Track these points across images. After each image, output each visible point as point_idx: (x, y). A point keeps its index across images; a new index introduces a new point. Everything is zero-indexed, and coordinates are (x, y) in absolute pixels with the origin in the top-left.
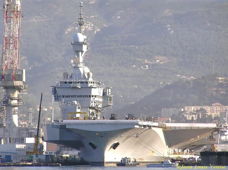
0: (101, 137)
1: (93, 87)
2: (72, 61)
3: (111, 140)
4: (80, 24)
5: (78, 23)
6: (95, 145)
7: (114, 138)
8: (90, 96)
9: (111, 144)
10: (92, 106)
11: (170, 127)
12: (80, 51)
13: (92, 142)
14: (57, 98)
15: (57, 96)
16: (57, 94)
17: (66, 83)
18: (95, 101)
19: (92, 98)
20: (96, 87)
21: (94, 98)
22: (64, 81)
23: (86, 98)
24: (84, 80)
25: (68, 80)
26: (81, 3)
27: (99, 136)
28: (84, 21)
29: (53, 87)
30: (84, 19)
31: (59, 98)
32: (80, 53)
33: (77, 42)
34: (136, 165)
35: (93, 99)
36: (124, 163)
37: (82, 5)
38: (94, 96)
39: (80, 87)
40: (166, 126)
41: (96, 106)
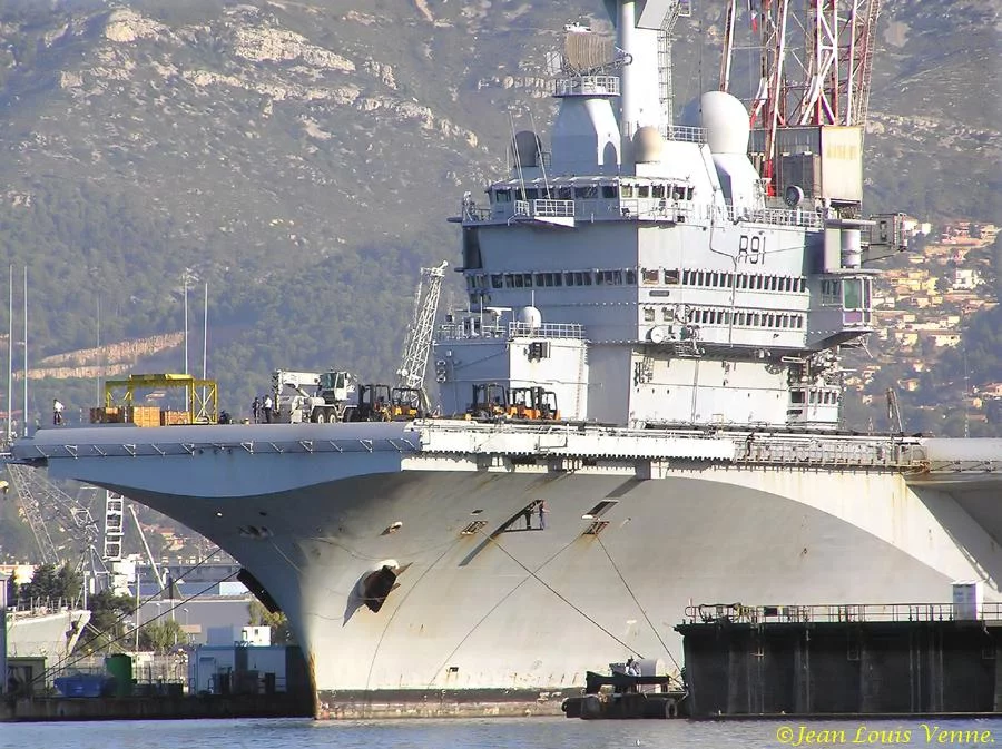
8: (632, 278)
10: (649, 335)
11: (958, 463)
18: (671, 308)
19: (645, 289)
21: (661, 284)
24: (597, 178)
27: (242, 530)
35: (652, 294)
38: (662, 276)
39: (569, 222)
40: (930, 458)
41: (685, 334)
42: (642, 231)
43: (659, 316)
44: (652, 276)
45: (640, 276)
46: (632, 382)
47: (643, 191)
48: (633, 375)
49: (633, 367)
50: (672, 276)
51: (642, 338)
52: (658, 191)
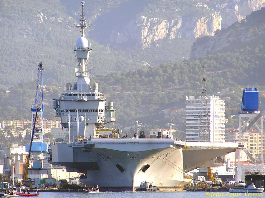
0: (132, 159)
1: (100, 101)
2: (76, 70)
3: (142, 161)
4: (81, 27)
5: (79, 26)
6: (123, 168)
7: (146, 159)
8: (97, 111)
9: (141, 166)
10: (99, 122)
12: (83, 58)
13: (119, 164)
14: (60, 113)
15: (59, 111)
16: (60, 108)
17: (70, 95)
18: (102, 116)
19: (99, 113)
20: (103, 100)
22: (68, 93)
23: (92, 113)
24: (91, 92)
25: (72, 92)
26: (83, 2)
27: (130, 157)
28: (86, 23)
29: (55, 100)
30: (86, 21)
31: (62, 113)
32: (83, 60)
33: (81, 48)
34: (156, 190)
36: (144, 187)
37: (83, 5)
38: (101, 111)
43: (100, 118)
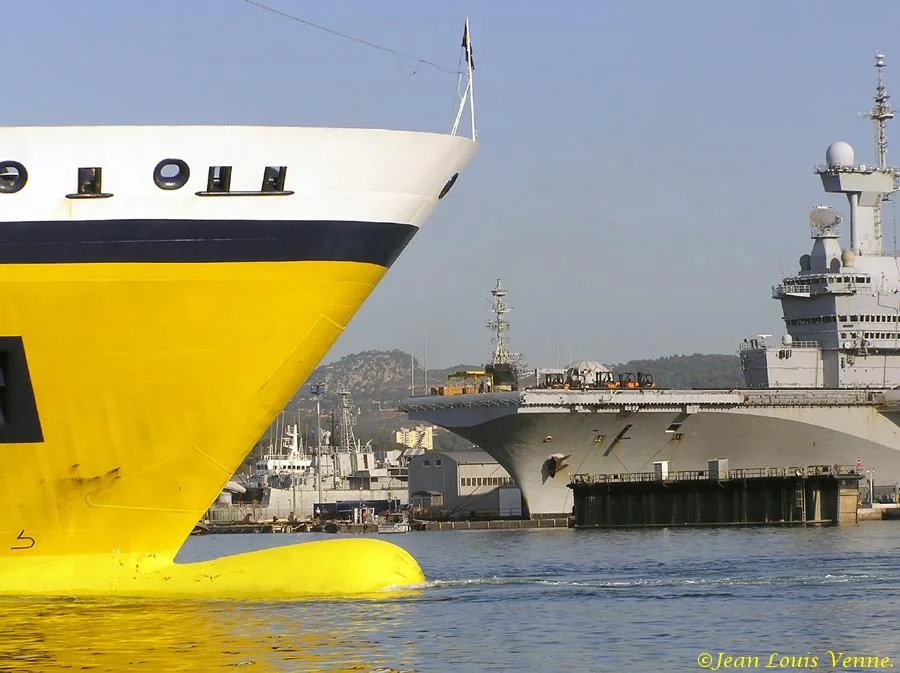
8: (834, 319)
10: (844, 346)
18: (855, 332)
19: (840, 324)
21: (849, 322)
35: (844, 327)
38: (849, 318)
39: (808, 295)
40: (887, 399)
41: (863, 345)
42: (836, 298)
43: (849, 337)
44: (843, 319)
45: (838, 319)
46: (840, 367)
47: (839, 280)
48: (840, 363)
49: (840, 360)
50: (854, 318)
51: (841, 347)
52: (847, 280)
